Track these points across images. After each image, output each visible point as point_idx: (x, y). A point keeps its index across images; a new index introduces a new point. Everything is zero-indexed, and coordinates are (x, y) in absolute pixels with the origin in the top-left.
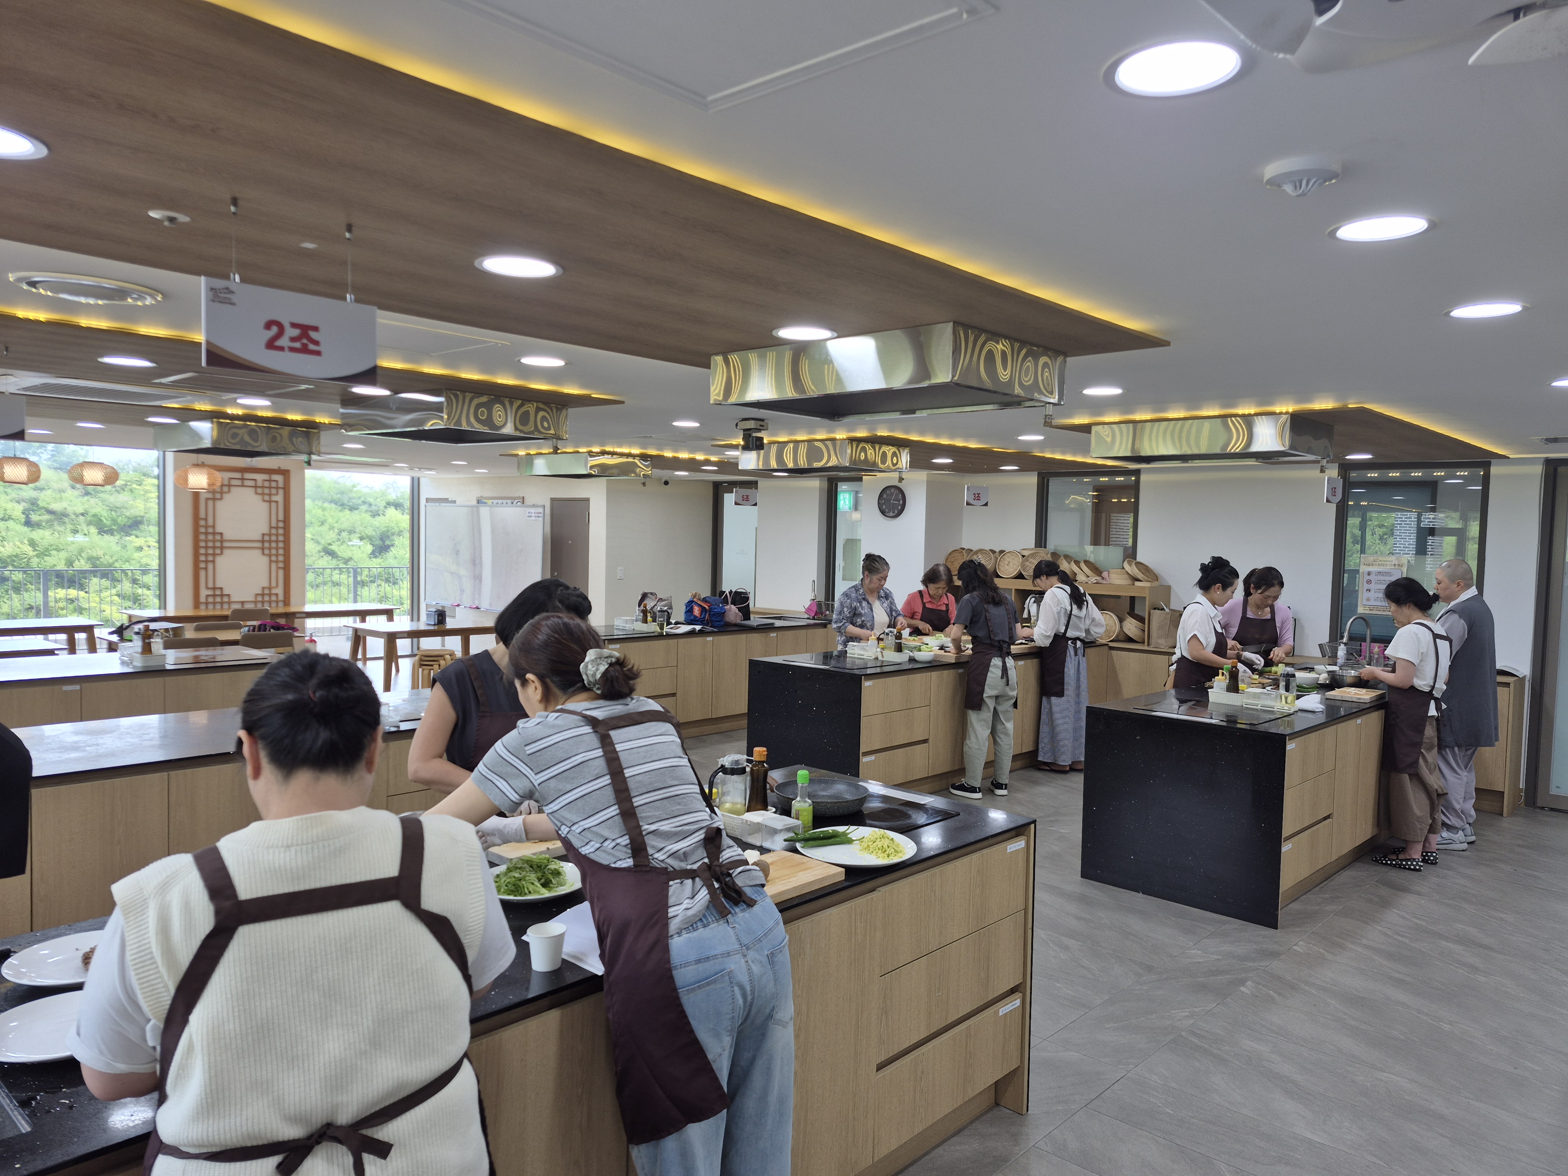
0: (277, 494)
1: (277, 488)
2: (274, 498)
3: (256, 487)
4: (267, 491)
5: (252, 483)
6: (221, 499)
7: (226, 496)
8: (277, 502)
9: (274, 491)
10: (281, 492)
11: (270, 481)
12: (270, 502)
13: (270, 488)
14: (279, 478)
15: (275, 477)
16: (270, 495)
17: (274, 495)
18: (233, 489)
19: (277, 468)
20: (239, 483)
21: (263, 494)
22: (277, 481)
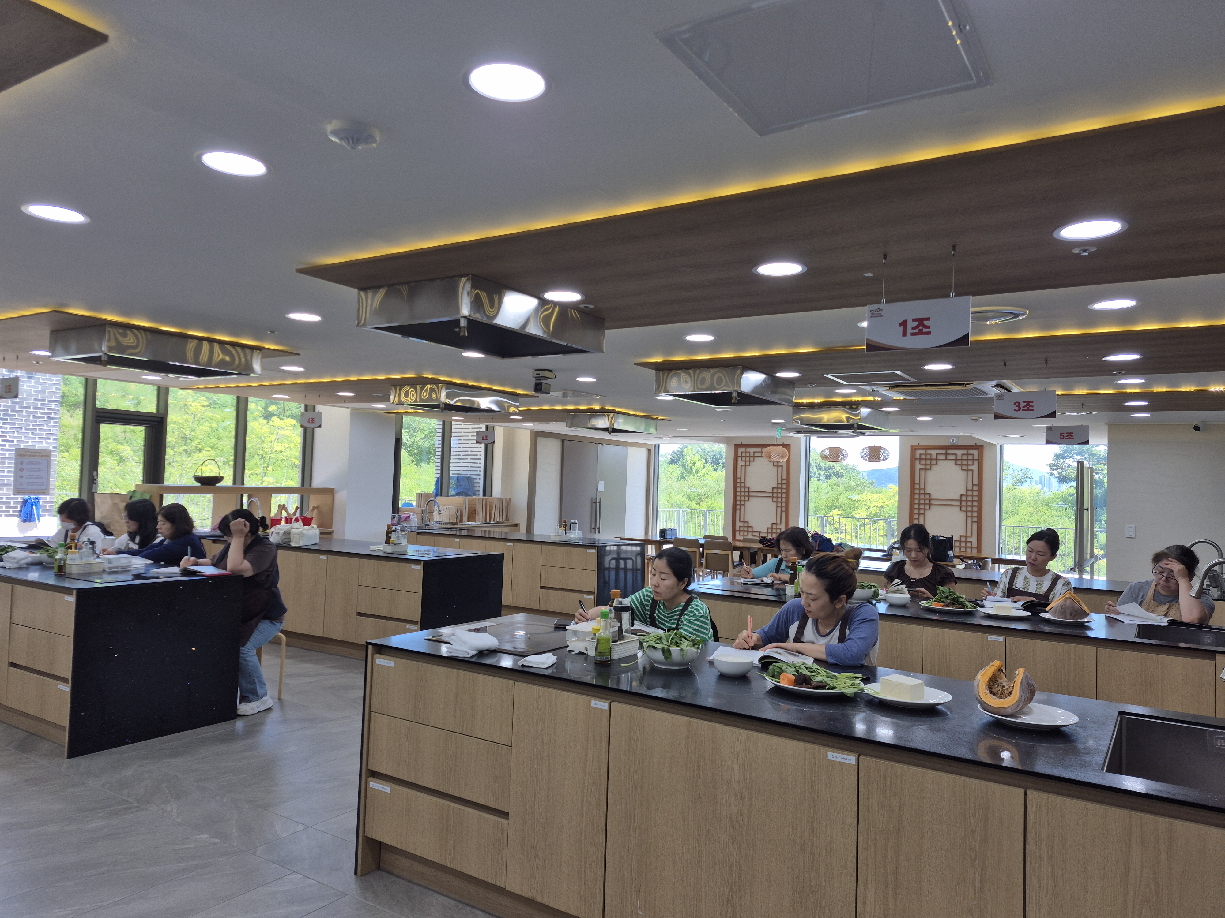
0: (973, 465)
1: (973, 460)
2: (970, 468)
3: (956, 460)
4: (965, 462)
5: (953, 457)
6: (930, 469)
7: (934, 467)
8: (972, 470)
9: (970, 462)
10: (976, 463)
11: (967, 454)
12: (967, 470)
13: (967, 460)
14: (975, 452)
15: (971, 452)
16: (967, 465)
17: (970, 465)
18: (939, 462)
19: (974, 444)
20: (943, 457)
21: (962, 465)
22: (973, 455)
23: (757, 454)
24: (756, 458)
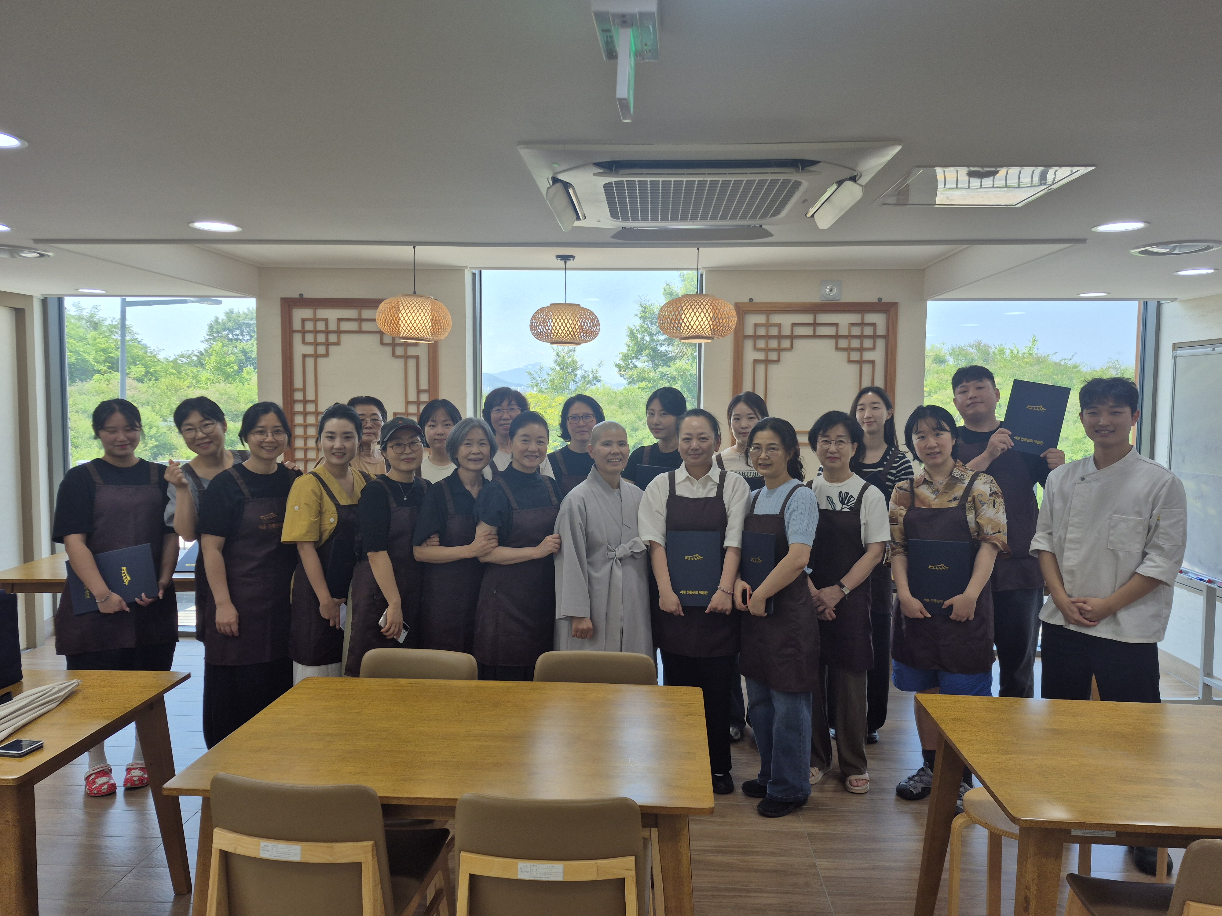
0: (874, 348)
1: (874, 337)
2: (867, 356)
3: (837, 337)
4: (855, 343)
5: (831, 331)
6: (778, 361)
7: (785, 355)
8: (872, 362)
9: (868, 343)
10: (881, 344)
11: (862, 324)
12: (860, 362)
13: (862, 337)
14: (878, 319)
15: (870, 318)
16: (861, 350)
17: (869, 349)
18: (797, 343)
19: (875, 300)
20: (808, 331)
21: (849, 350)
22: (874, 325)
23: (345, 326)
24: (344, 337)
